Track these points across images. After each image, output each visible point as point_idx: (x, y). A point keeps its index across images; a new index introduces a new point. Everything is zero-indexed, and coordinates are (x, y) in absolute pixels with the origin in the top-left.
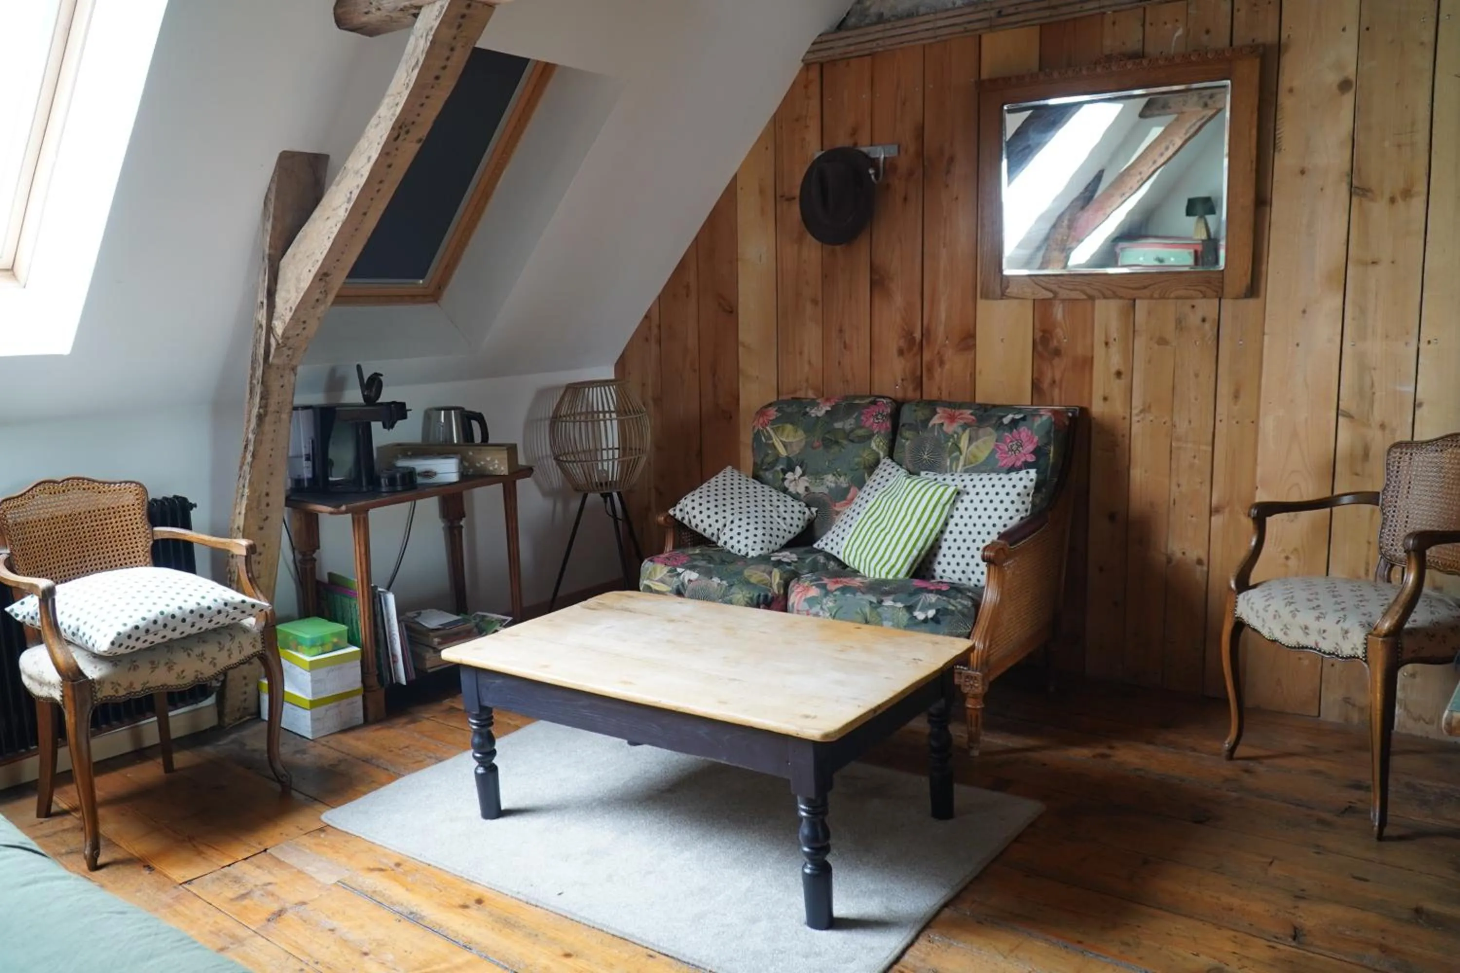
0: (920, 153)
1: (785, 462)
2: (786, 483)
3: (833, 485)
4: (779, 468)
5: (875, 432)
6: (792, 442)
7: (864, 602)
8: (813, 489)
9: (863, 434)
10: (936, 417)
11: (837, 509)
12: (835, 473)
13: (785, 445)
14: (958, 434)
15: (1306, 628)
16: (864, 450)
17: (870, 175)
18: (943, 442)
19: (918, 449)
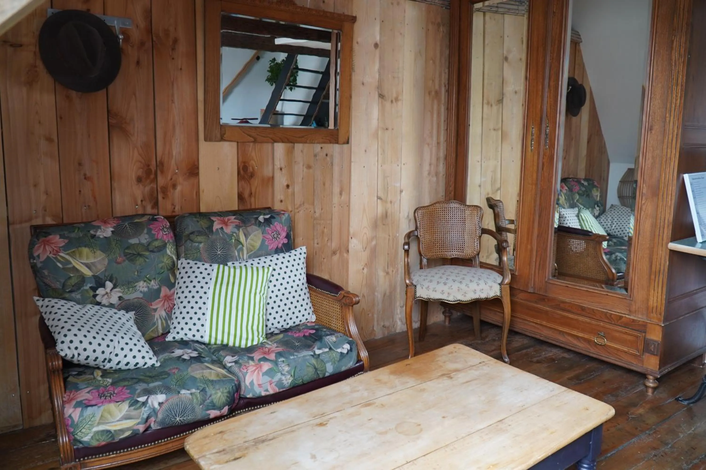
0: (149, 30)
1: (93, 280)
2: (98, 299)
3: (146, 289)
4: (87, 287)
5: (166, 241)
6: (95, 262)
7: (308, 357)
8: (126, 297)
9: (160, 245)
10: (215, 224)
11: (154, 307)
12: (145, 279)
13: (88, 266)
14: (236, 233)
15: (475, 290)
16: (163, 257)
17: (120, 39)
18: (228, 240)
19: (212, 248)
